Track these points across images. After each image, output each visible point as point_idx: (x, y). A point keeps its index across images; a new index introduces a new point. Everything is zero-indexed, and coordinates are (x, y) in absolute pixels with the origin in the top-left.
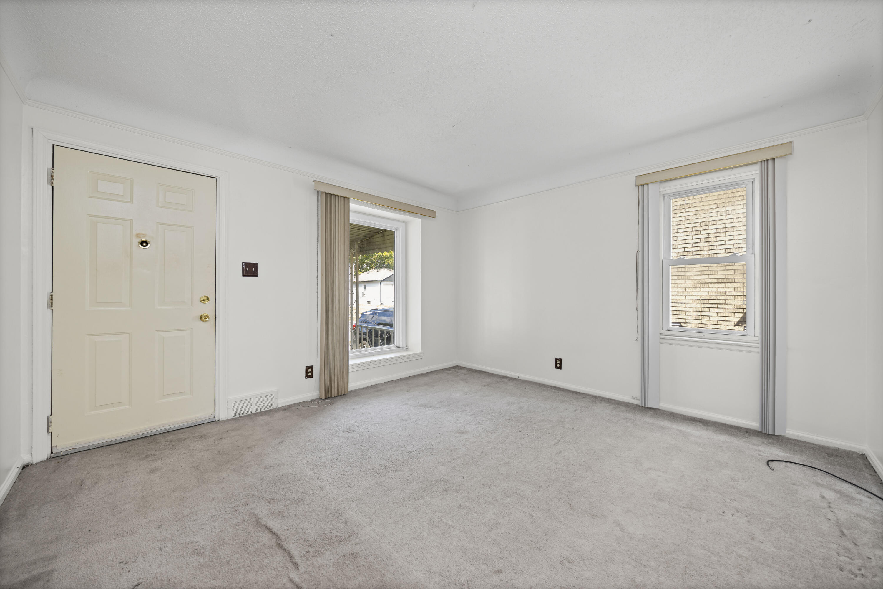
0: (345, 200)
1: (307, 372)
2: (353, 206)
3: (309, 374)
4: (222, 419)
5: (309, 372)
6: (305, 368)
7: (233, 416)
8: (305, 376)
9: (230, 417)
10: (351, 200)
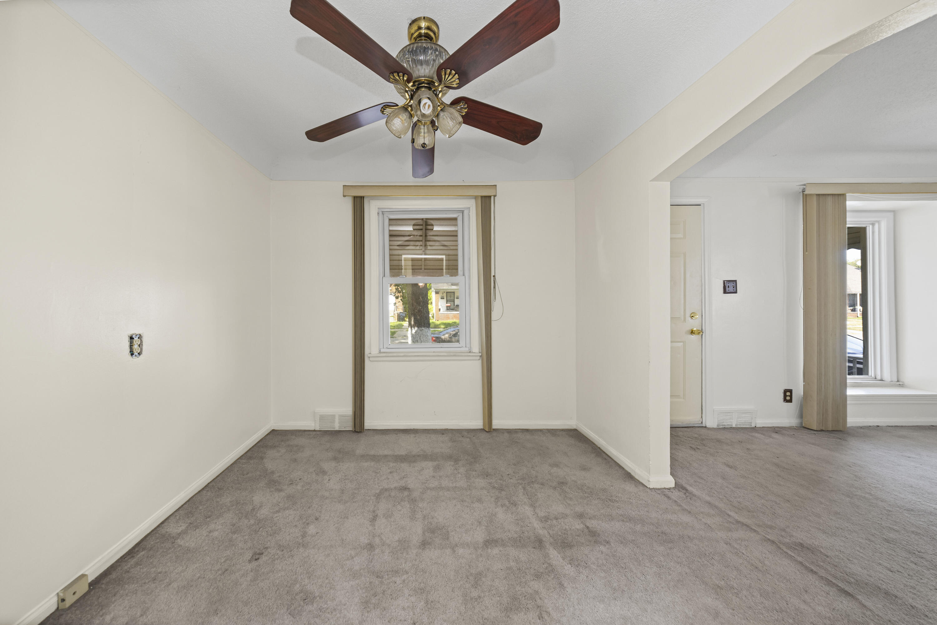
0: (841, 198)
1: (785, 396)
2: (850, 204)
3: (788, 398)
4: (709, 427)
5: (788, 396)
6: (783, 391)
7: (717, 426)
8: (782, 400)
9: (715, 426)
10: (848, 195)
